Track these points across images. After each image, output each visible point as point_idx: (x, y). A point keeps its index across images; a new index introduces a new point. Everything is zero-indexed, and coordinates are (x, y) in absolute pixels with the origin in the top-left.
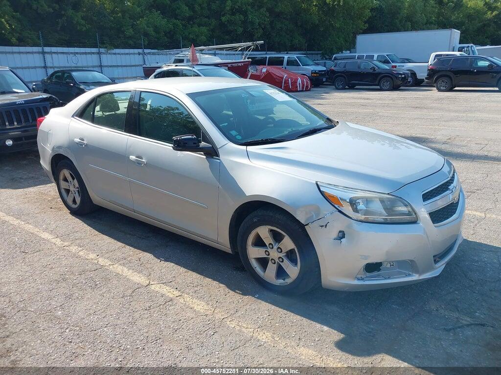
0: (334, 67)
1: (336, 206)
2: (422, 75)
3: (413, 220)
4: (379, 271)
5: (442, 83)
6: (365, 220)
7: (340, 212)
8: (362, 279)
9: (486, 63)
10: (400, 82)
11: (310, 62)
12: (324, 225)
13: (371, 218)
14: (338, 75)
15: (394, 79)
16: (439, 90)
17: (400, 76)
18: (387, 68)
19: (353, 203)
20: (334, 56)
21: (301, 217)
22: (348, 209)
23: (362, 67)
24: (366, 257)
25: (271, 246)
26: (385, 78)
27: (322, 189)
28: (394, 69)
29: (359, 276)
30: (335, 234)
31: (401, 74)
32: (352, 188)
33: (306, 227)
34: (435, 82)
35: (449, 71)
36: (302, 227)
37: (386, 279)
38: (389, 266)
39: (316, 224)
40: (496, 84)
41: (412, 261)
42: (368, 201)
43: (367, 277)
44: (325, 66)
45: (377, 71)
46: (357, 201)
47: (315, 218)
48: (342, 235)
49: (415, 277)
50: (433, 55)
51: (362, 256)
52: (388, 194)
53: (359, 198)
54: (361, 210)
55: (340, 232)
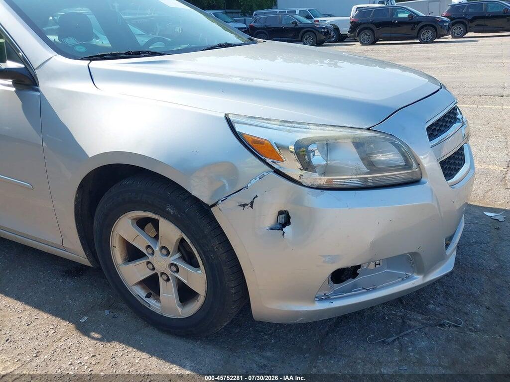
0: (255, 23)
1: (269, 161)
2: (345, 30)
3: (415, 178)
4: (354, 278)
5: (365, 36)
6: (327, 186)
7: (278, 172)
8: (327, 298)
9: (405, 15)
10: (323, 37)
11: (229, 20)
12: (248, 201)
13: (338, 179)
14: (259, 32)
15: (317, 33)
16: (363, 44)
17: (323, 30)
18: (310, 22)
19: (302, 152)
20: (254, 13)
21: (201, 191)
22: (292, 167)
23: (283, 22)
24: (333, 259)
25: (150, 251)
26: (308, 33)
27: (238, 128)
28: (317, 23)
29: (321, 294)
30: (270, 219)
31: (324, 28)
32: (297, 123)
33: (212, 209)
34: (358, 36)
35: (371, 23)
36: (205, 211)
37: (368, 291)
38: (372, 266)
39: (232, 202)
40: (416, 35)
41: (414, 254)
42: (328, 146)
43: (335, 293)
44: (245, 23)
45: (299, 25)
46: (311, 148)
47: (229, 190)
48: (284, 220)
49: (417, 280)
50: (354, 8)
51: (324, 256)
52: (368, 129)
53: (313, 141)
54: (318, 165)
55: (280, 213)
